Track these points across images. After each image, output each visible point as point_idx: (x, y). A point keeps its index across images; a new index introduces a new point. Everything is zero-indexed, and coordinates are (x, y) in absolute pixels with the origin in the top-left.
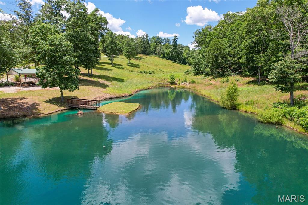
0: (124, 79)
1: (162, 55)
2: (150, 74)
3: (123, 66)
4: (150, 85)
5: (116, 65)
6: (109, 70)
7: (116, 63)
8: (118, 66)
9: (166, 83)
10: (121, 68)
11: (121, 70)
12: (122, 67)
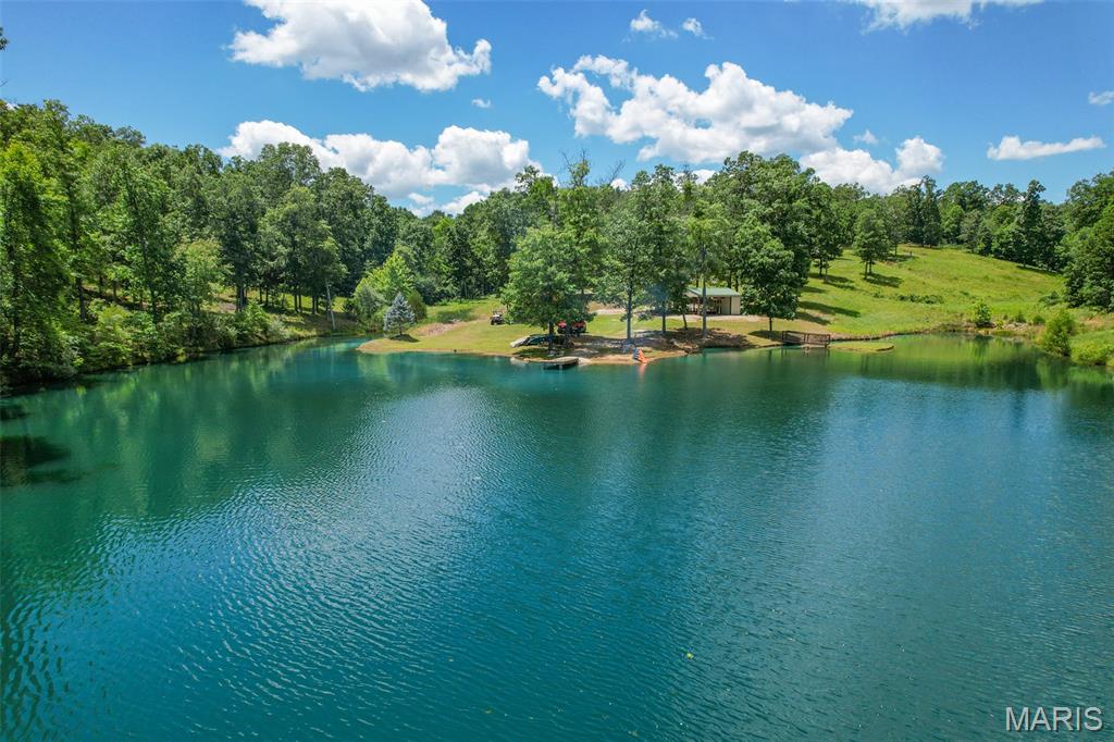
0: (860, 311)
1: (982, 246)
2: (928, 302)
3: (852, 282)
4: (920, 326)
5: (833, 278)
6: (820, 291)
7: (835, 275)
8: (838, 283)
9: (966, 324)
10: (848, 287)
11: (848, 293)
12: (851, 285)
